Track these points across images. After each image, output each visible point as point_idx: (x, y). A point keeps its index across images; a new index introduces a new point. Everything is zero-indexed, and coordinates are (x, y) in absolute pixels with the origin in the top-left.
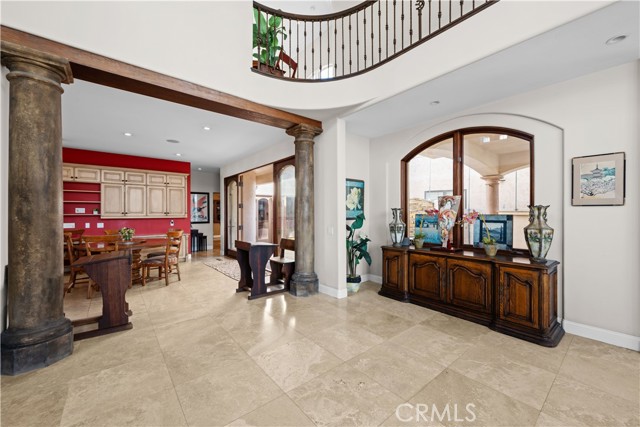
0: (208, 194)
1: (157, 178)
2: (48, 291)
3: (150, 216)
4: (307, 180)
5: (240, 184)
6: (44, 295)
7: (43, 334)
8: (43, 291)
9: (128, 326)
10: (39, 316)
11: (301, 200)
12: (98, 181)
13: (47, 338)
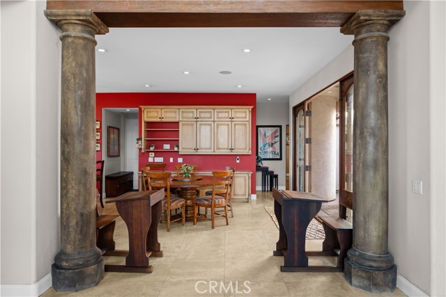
0: (280, 127)
1: (223, 112)
2: (80, 223)
3: (217, 152)
4: (372, 101)
5: (309, 113)
6: (78, 227)
7: (76, 261)
8: (77, 223)
9: (148, 270)
10: (74, 245)
11: (362, 133)
12: (177, 120)
13: (79, 266)
